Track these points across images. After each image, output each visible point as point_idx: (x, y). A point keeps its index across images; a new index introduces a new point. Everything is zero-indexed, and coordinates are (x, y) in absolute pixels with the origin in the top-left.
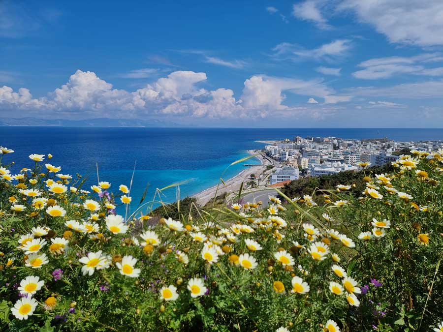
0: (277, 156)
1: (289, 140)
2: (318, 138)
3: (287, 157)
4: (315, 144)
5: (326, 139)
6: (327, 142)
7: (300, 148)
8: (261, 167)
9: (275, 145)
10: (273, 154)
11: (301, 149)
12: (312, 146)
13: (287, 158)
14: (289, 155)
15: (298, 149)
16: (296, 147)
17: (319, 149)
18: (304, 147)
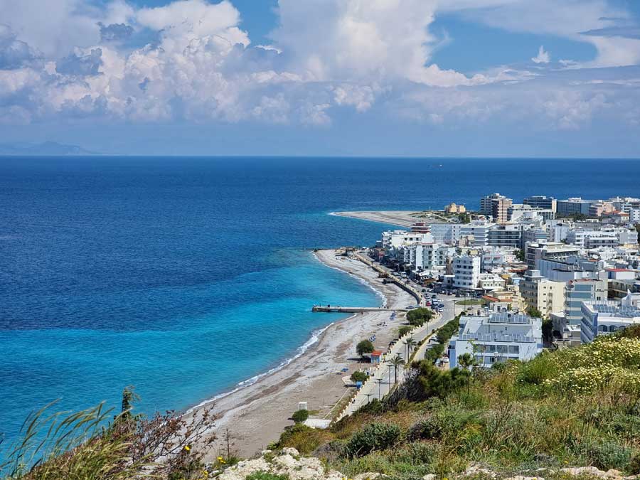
0: (436, 271)
1: (462, 209)
2: (572, 200)
3: (477, 275)
4: (570, 225)
5: (606, 207)
6: (611, 218)
7: (518, 241)
8: (385, 315)
9: (420, 229)
10: (419, 263)
11: (520, 244)
12: (561, 233)
13: (475, 282)
14: (482, 270)
15: (509, 243)
16: (501, 238)
17: (588, 245)
18: (531, 235)
